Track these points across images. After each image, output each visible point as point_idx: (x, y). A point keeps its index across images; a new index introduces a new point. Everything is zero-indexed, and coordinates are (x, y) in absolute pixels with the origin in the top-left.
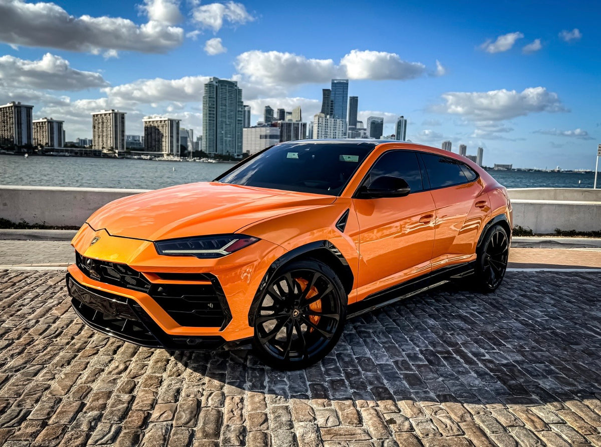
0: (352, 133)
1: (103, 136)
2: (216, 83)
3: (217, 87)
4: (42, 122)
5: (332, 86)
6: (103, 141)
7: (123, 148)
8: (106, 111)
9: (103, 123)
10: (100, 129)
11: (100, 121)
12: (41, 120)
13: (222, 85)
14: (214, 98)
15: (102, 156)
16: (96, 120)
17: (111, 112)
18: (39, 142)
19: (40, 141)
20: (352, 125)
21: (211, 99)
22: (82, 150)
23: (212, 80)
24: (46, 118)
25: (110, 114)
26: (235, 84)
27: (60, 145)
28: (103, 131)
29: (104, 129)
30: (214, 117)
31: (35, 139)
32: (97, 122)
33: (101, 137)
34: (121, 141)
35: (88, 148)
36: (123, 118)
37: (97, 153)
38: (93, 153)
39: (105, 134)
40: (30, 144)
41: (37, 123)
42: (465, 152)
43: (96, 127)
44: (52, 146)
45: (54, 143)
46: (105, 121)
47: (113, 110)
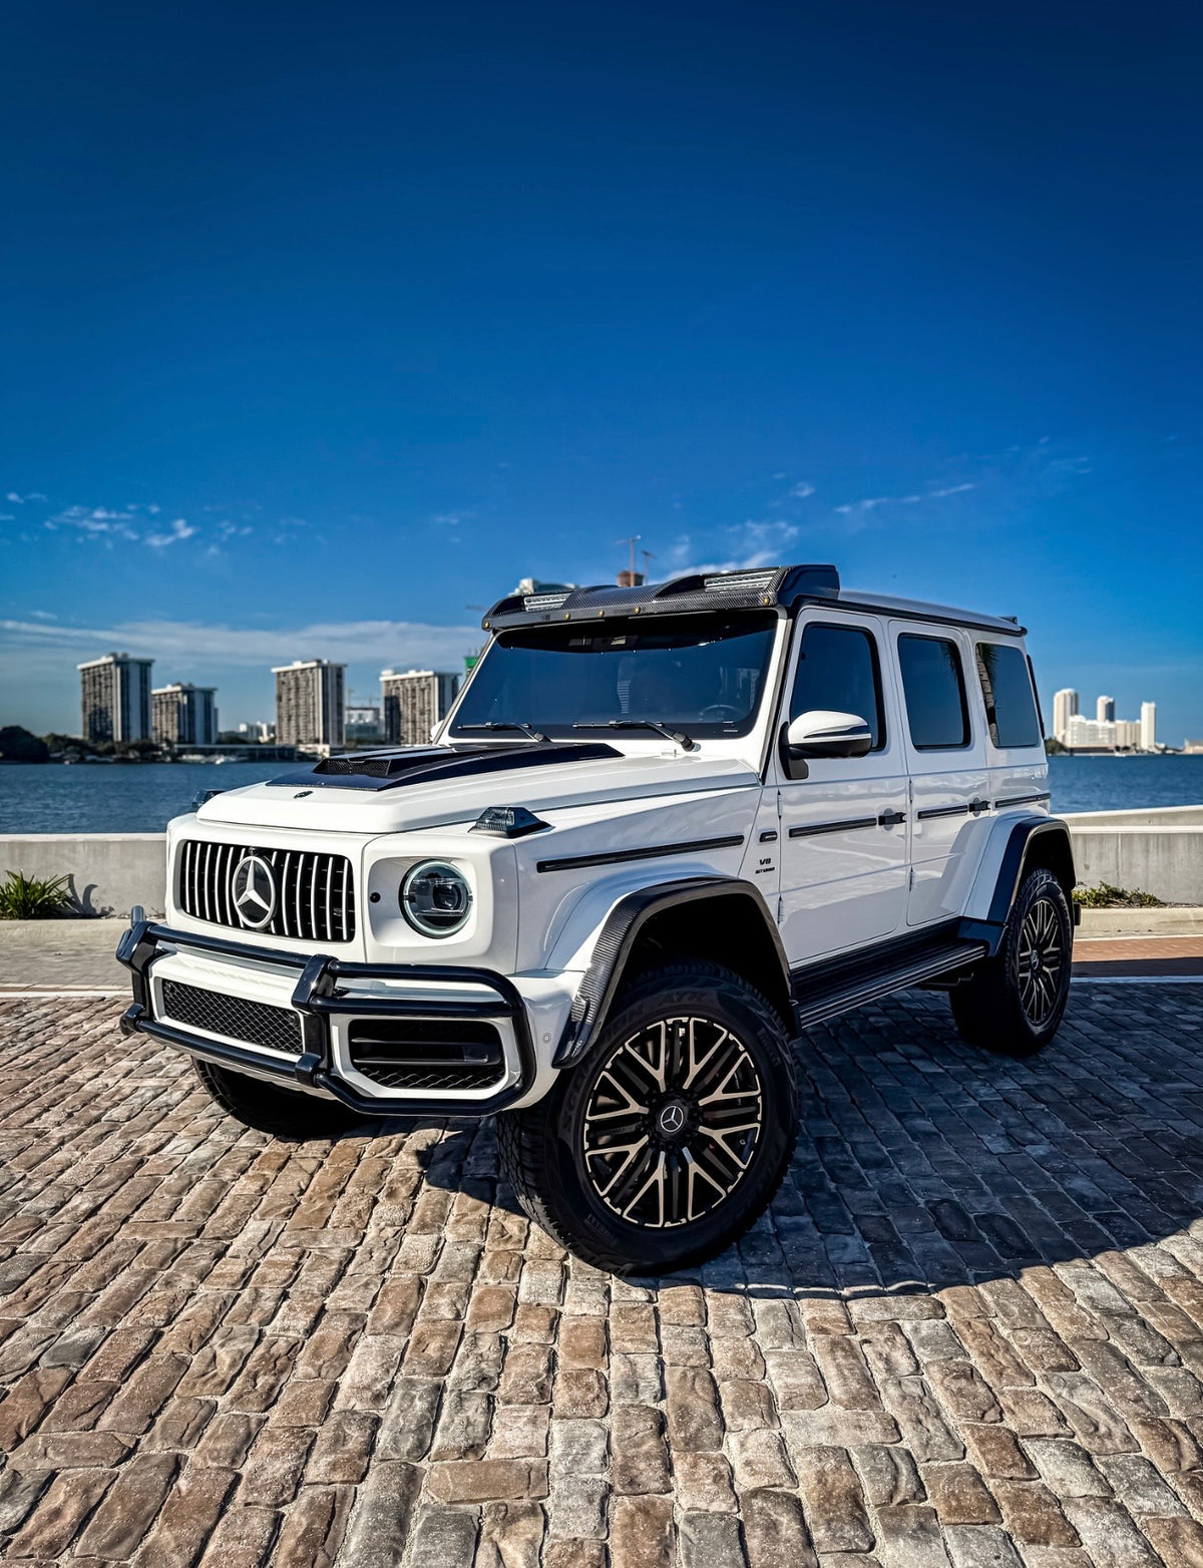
1: (298, 716)
4: (172, 693)
6: (297, 726)
7: (340, 739)
8: (304, 662)
9: (297, 689)
10: (293, 702)
11: (292, 683)
12: (169, 688)
15: (296, 759)
16: (283, 683)
17: (314, 664)
18: (164, 735)
19: (167, 732)
22: (255, 749)
24: (179, 684)
25: (312, 668)
27: (208, 739)
28: (297, 706)
29: (302, 702)
31: (156, 729)
32: (285, 688)
33: (293, 718)
34: (336, 726)
35: (266, 743)
36: (339, 676)
37: (286, 753)
38: (276, 753)
39: (302, 711)
40: (145, 740)
41: (160, 695)
42: (1110, 716)
43: (284, 699)
44: (192, 741)
45: (194, 735)
46: (303, 683)
47: (319, 661)
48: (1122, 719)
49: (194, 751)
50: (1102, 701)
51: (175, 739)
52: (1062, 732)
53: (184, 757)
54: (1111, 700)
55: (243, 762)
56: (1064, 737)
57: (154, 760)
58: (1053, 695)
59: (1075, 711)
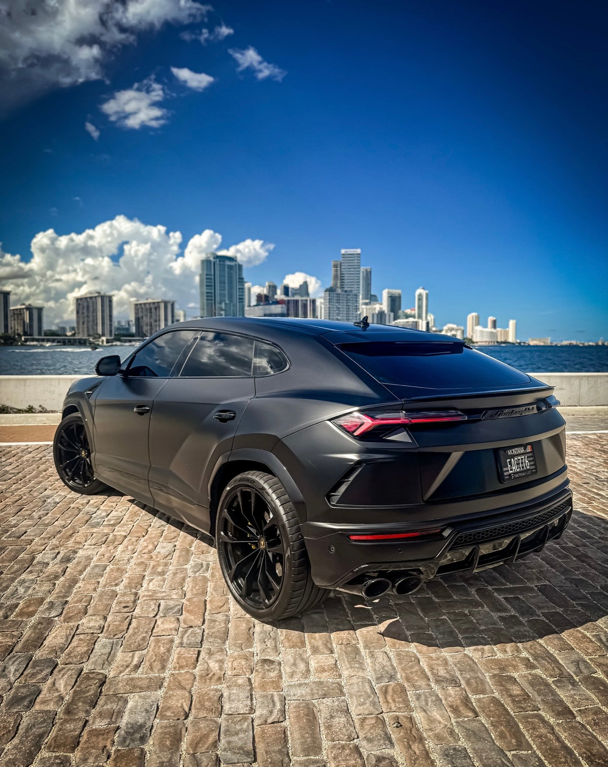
0: (366, 308)
1: (88, 322)
2: (214, 258)
3: (214, 263)
4: (20, 309)
6: (88, 327)
7: (111, 335)
8: (91, 294)
9: (88, 307)
10: (85, 314)
11: (85, 304)
12: (19, 307)
13: (220, 261)
14: (211, 275)
15: (88, 345)
16: (79, 304)
17: (97, 295)
18: (16, 331)
19: (18, 330)
20: (366, 299)
21: (208, 277)
22: (65, 339)
23: (209, 256)
24: (24, 304)
25: (95, 297)
26: (235, 259)
27: (40, 334)
28: (88, 316)
29: (90, 314)
30: (211, 296)
31: (11, 328)
32: (81, 307)
33: (86, 323)
34: (108, 327)
35: (71, 336)
36: (110, 301)
37: (82, 342)
38: (77, 341)
39: (91, 319)
40: (6, 334)
41: (14, 310)
42: (494, 326)
43: (81, 312)
44: (31, 335)
45: (33, 331)
46: (91, 305)
47: (99, 293)
48: (500, 327)
49: (33, 340)
50: (491, 319)
51: (22, 334)
52: (471, 334)
53: (28, 343)
54: (495, 319)
55: (60, 345)
56: (472, 336)
57: (11, 344)
58: (467, 315)
59: (478, 324)
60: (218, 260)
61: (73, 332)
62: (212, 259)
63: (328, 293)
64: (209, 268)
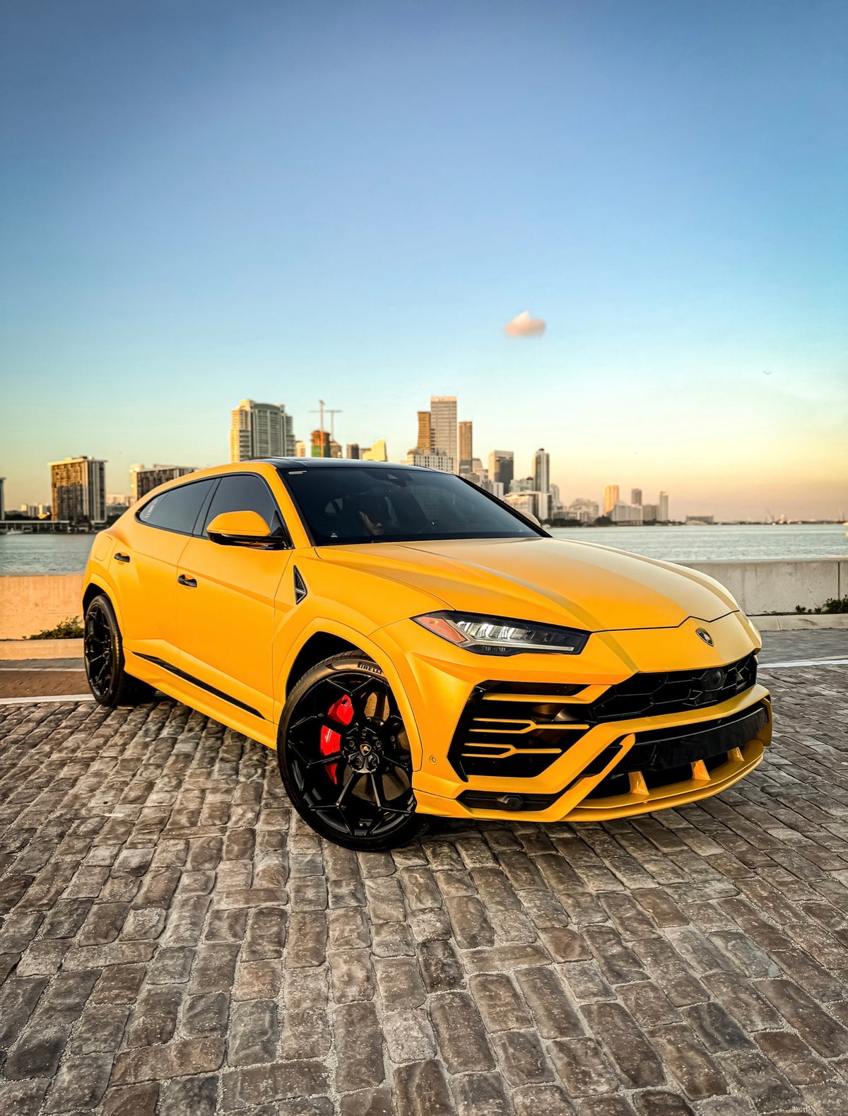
1: (69, 499)
2: (251, 408)
3: (252, 414)
5: (432, 407)
6: (69, 507)
7: (102, 517)
8: (73, 459)
9: (69, 478)
10: (65, 489)
11: (65, 475)
13: (259, 411)
14: (247, 431)
15: (70, 532)
16: (57, 474)
17: (82, 460)
20: (466, 464)
21: (243, 434)
22: (36, 524)
23: (244, 404)
25: (80, 463)
26: (281, 409)
28: (69, 491)
32: (59, 477)
33: (66, 500)
34: (99, 505)
35: (43, 519)
36: (102, 469)
37: (61, 527)
38: (53, 526)
39: (73, 495)
42: (640, 500)
43: (58, 484)
46: (72, 474)
47: (85, 458)
54: (640, 490)
56: (611, 515)
59: (618, 498)
60: (256, 411)
61: (48, 514)
62: (248, 409)
63: (411, 456)
64: (245, 423)
